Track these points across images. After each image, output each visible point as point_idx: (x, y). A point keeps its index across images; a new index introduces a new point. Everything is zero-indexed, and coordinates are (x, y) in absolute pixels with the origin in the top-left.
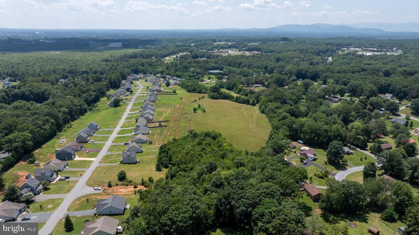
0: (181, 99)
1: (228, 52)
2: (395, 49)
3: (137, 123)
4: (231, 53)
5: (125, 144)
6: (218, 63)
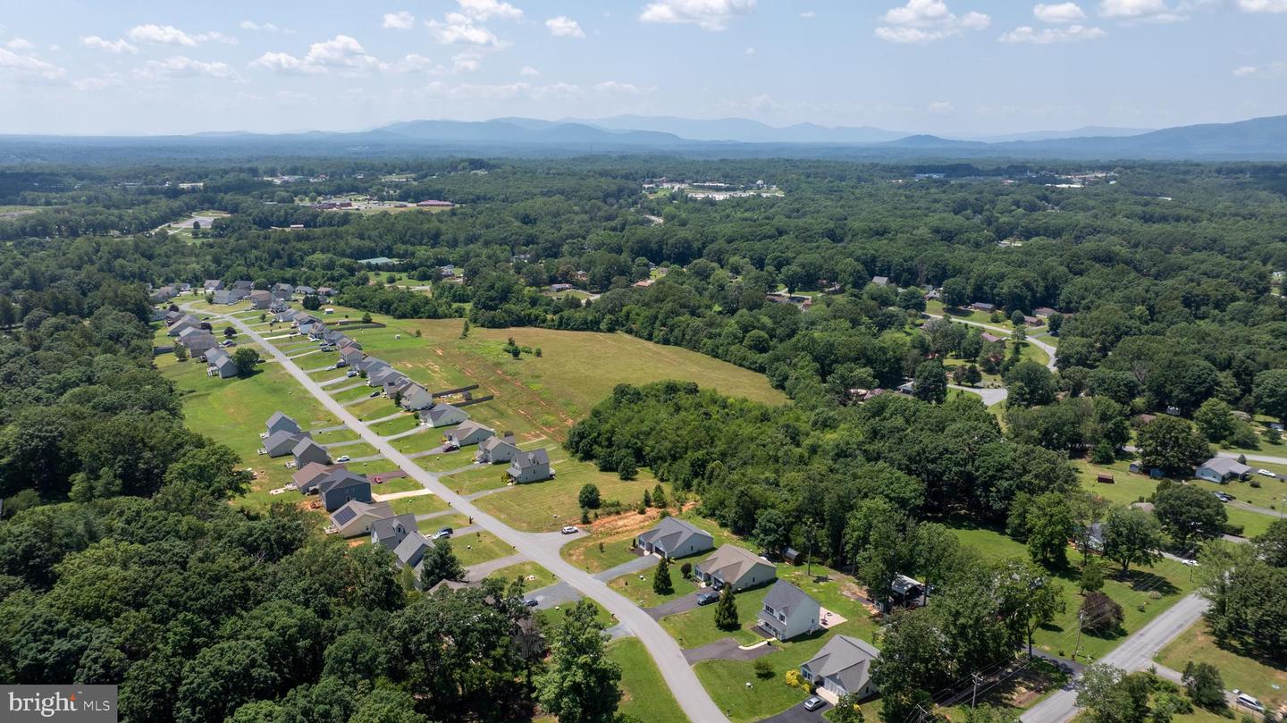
0: (419, 334)
1: (350, 205)
2: (759, 182)
3: (403, 401)
4: (362, 208)
5: (447, 450)
6: (369, 238)
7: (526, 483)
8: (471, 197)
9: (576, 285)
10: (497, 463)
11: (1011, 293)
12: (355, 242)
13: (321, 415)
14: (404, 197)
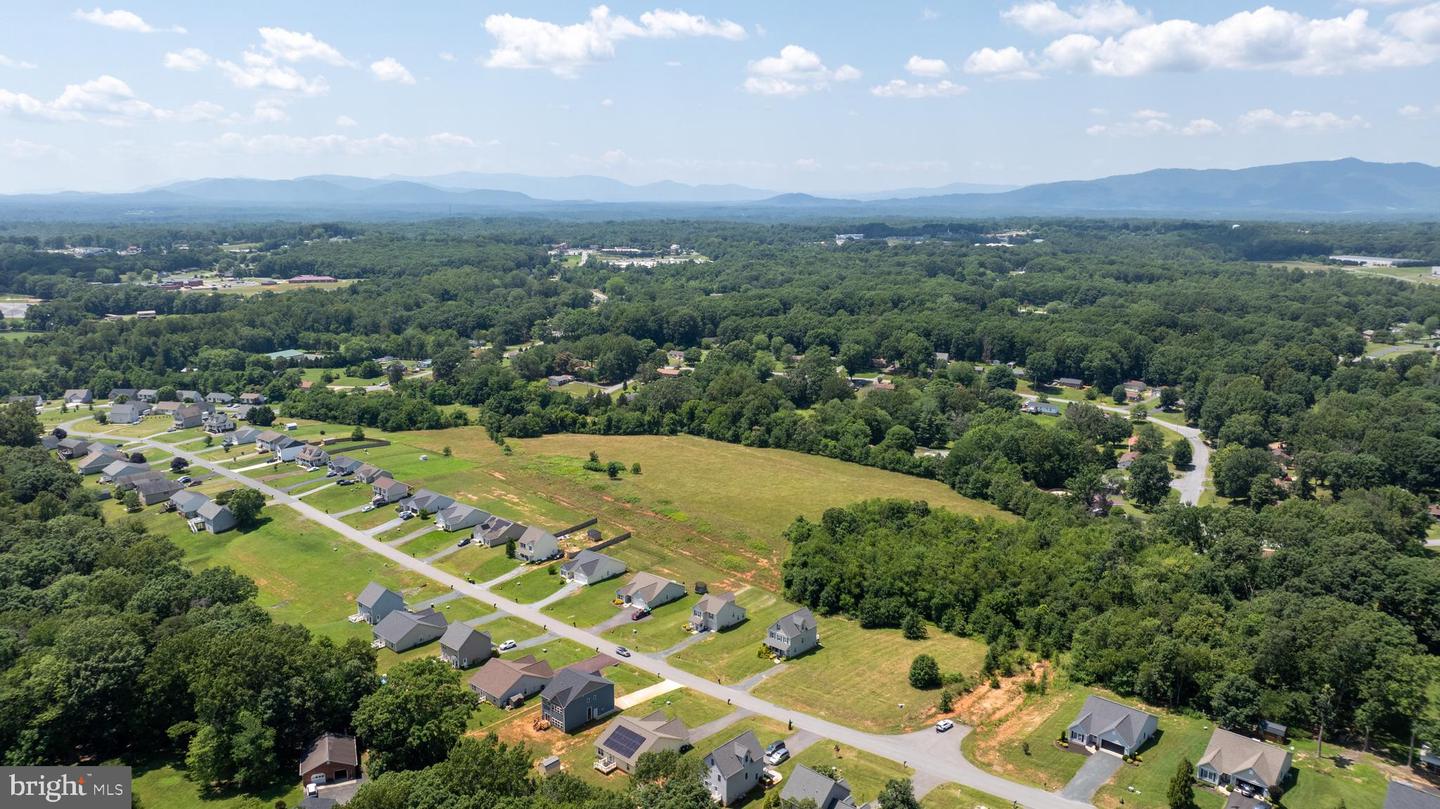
0: (447, 452)
1: (201, 283)
2: (674, 247)
3: (519, 550)
4: (219, 286)
5: (638, 618)
6: (263, 325)
7: (798, 656)
8: (355, 270)
9: (579, 377)
10: (723, 630)
11: (1103, 367)
12: (246, 331)
13: (407, 579)
14: (266, 272)
